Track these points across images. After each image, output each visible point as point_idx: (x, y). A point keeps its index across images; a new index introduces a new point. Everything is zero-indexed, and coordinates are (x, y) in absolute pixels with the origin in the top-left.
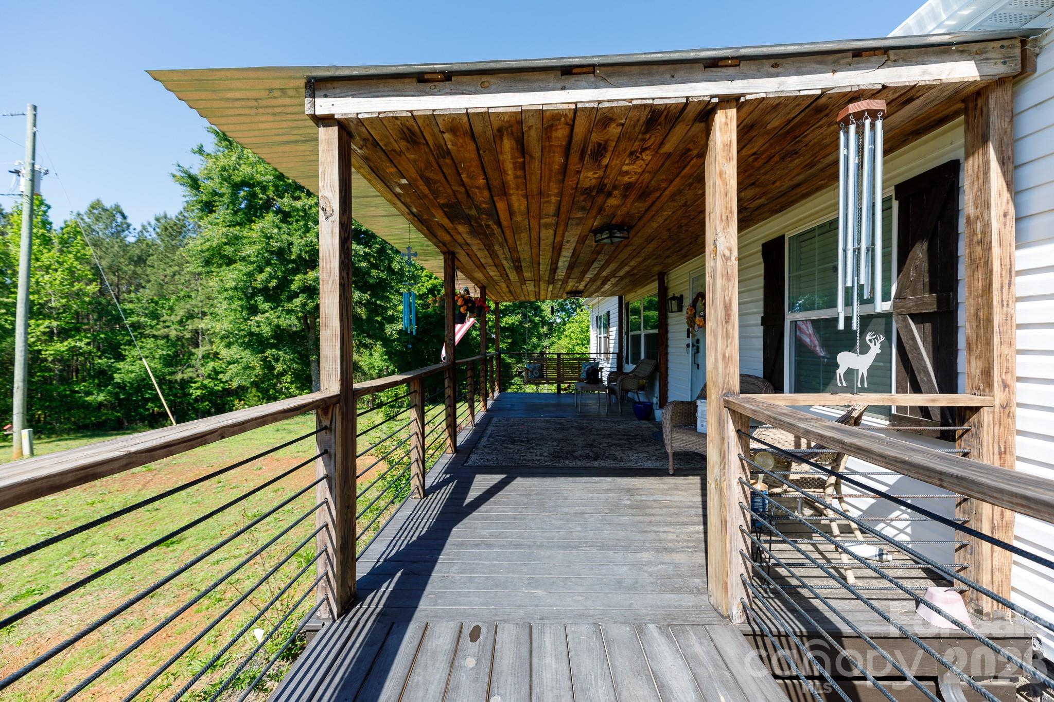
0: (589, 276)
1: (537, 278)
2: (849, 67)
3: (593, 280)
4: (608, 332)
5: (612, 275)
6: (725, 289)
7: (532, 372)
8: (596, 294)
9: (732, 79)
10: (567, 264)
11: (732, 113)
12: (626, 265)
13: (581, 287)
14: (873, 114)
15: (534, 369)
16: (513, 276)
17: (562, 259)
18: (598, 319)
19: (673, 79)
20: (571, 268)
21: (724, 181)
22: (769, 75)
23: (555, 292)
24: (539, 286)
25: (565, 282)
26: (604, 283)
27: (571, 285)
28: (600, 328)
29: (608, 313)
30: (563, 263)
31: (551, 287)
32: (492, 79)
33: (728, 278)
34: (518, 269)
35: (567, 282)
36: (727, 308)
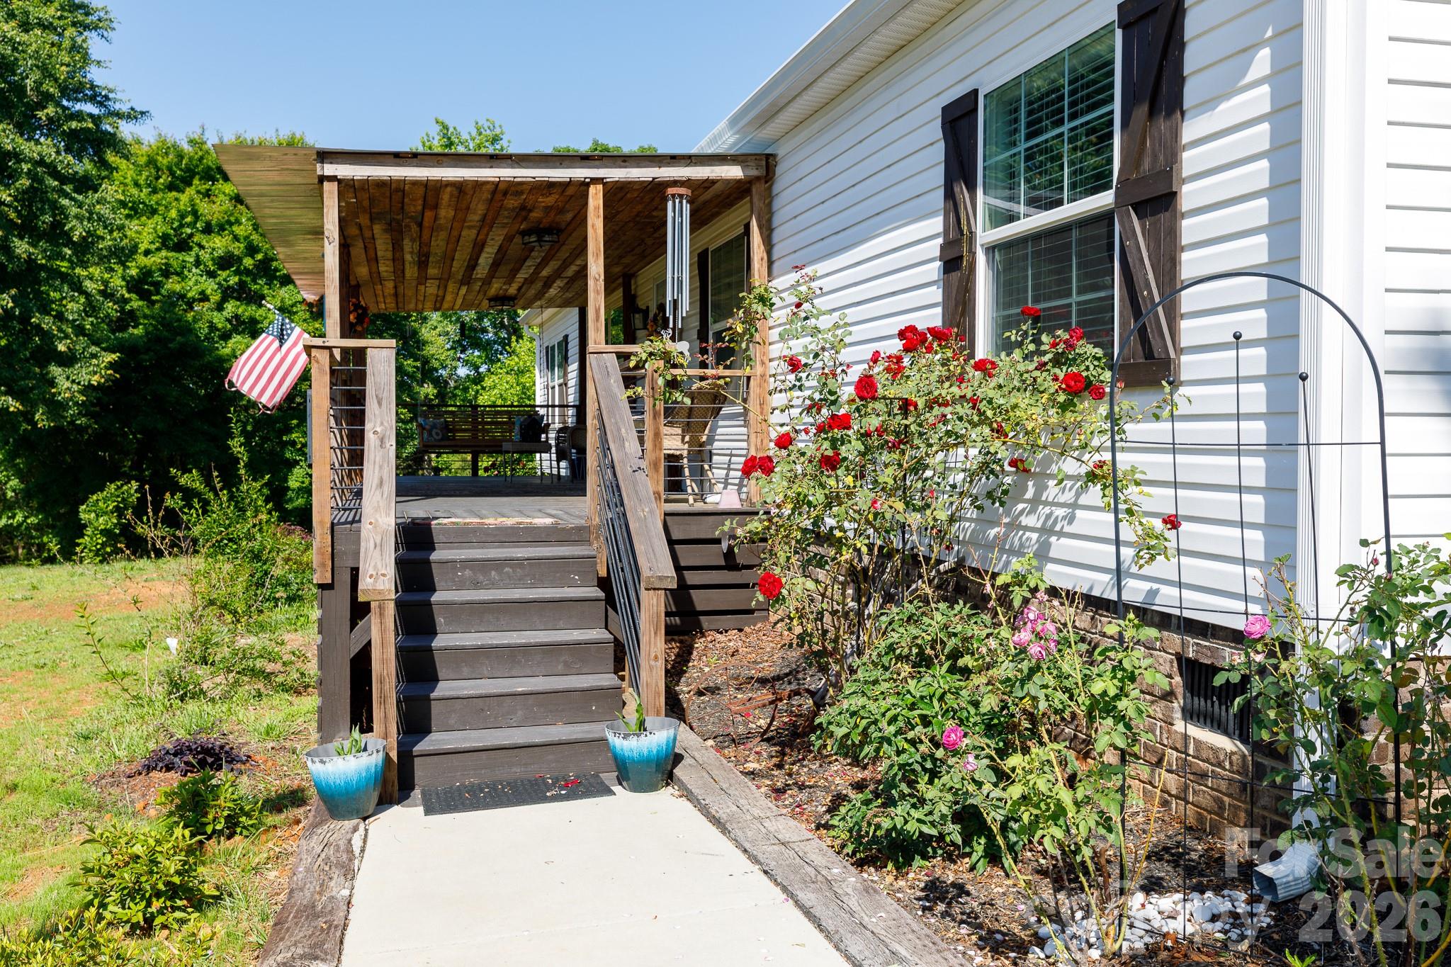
0: (522, 275)
1: (445, 276)
2: (668, 165)
3: (529, 281)
4: (565, 374)
5: (557, 274)
6: (595, 300)
7: (430, 434)
8: (538, 303)
9: (598, 167)
10: (490, 261)
11: (600, 187)
12: (571, 264)
13: (512, 290)
14: (681, 196)
15: (434, 426)
16: (411, 272)
17: (484, 255)
18: (549, 351)
19: (561, 166)
20: (496, 265)
21: (595, 231)
22: (621, 167)
23: (470, 297)
24: (446, 287)
25: (487, 282)
26: (548, 284)
27: (496, 287)
28: (553, 370)
29: (566, 337)
30: (485, 260)
31: (464, 290)
32: (444, 159)
33: (598, 292)
34: (423, 263)
35: (490, 283)
36: (597, 311)
